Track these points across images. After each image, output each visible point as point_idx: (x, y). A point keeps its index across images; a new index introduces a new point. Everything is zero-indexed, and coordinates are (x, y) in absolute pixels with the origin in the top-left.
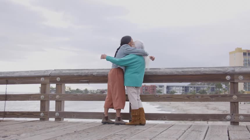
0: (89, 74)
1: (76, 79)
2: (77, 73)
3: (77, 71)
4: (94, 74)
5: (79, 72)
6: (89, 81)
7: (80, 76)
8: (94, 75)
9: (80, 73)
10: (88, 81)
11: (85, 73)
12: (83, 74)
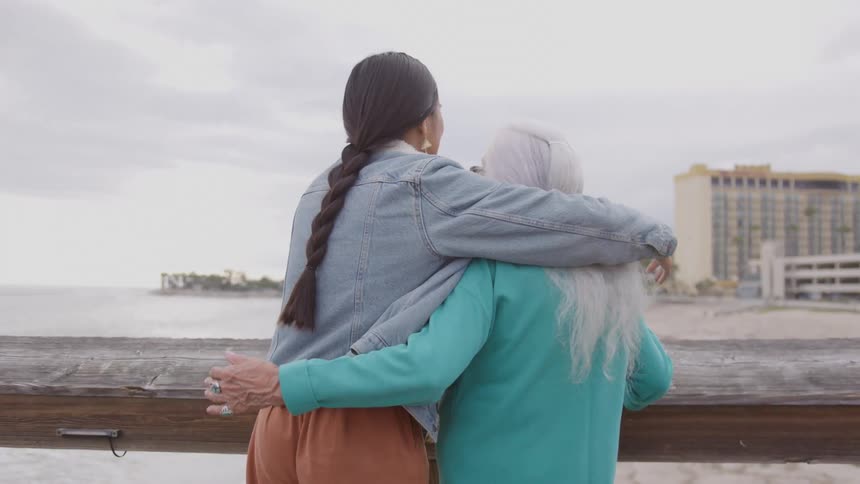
0: (121, 381)
1: (32, 413)
2: (42, 371)
3: (46, 357)
4: (147, 387)
5: (56, 362)
6: (120, 434)
7: (52, 398)
8: (152, 393)
9: (58, 374)
10: (114, 432)
11: (93, 372)
12: (77, 386)
